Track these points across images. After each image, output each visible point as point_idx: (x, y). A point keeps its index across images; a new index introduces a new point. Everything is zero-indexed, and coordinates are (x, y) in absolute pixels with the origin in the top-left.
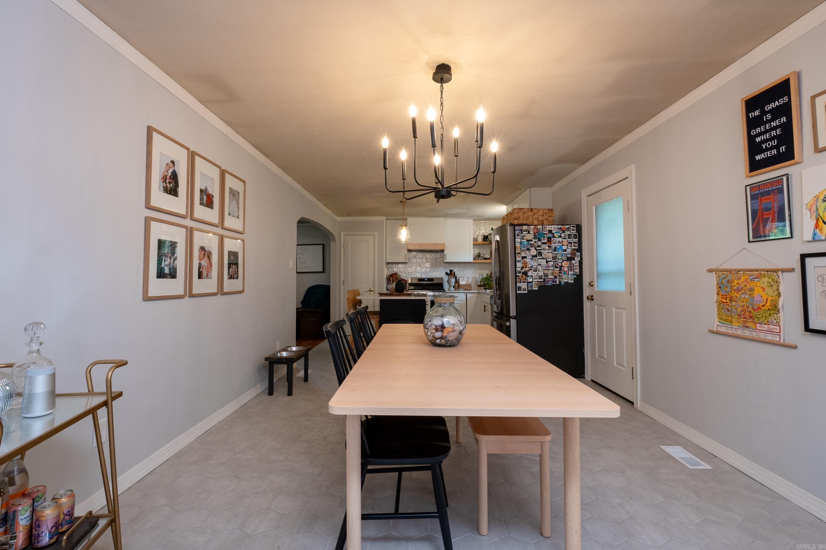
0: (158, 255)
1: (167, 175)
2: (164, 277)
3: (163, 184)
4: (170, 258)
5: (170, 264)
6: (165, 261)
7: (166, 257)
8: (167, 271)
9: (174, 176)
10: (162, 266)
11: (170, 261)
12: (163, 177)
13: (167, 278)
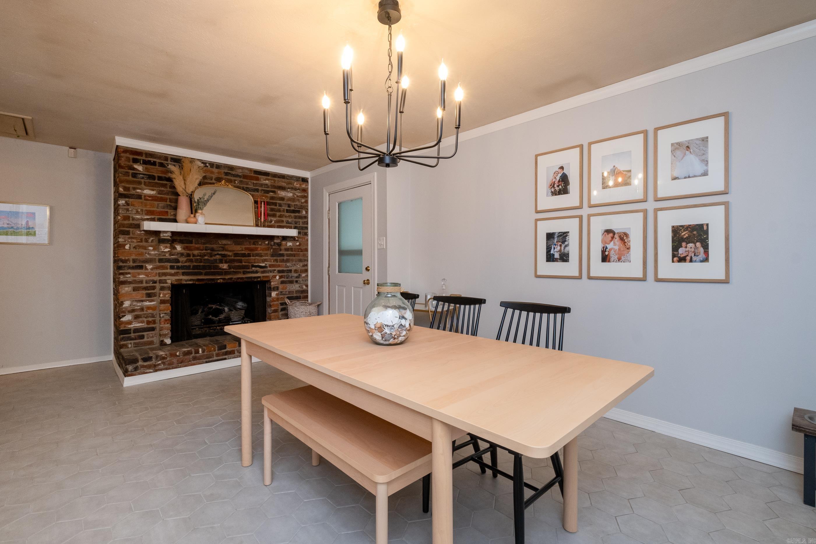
0: (547, 245)
1: (555, 181)
2: (553, 261)
3: (550, 190)
4: (561, 246)
5: (560, 251)
6: (554, 248)
7: (556, 246)
8: (557, 256)
9: (564, 179)
10: (552, 252)
11: (561, 248)
12: (550, 185)
13: (558, 262)
